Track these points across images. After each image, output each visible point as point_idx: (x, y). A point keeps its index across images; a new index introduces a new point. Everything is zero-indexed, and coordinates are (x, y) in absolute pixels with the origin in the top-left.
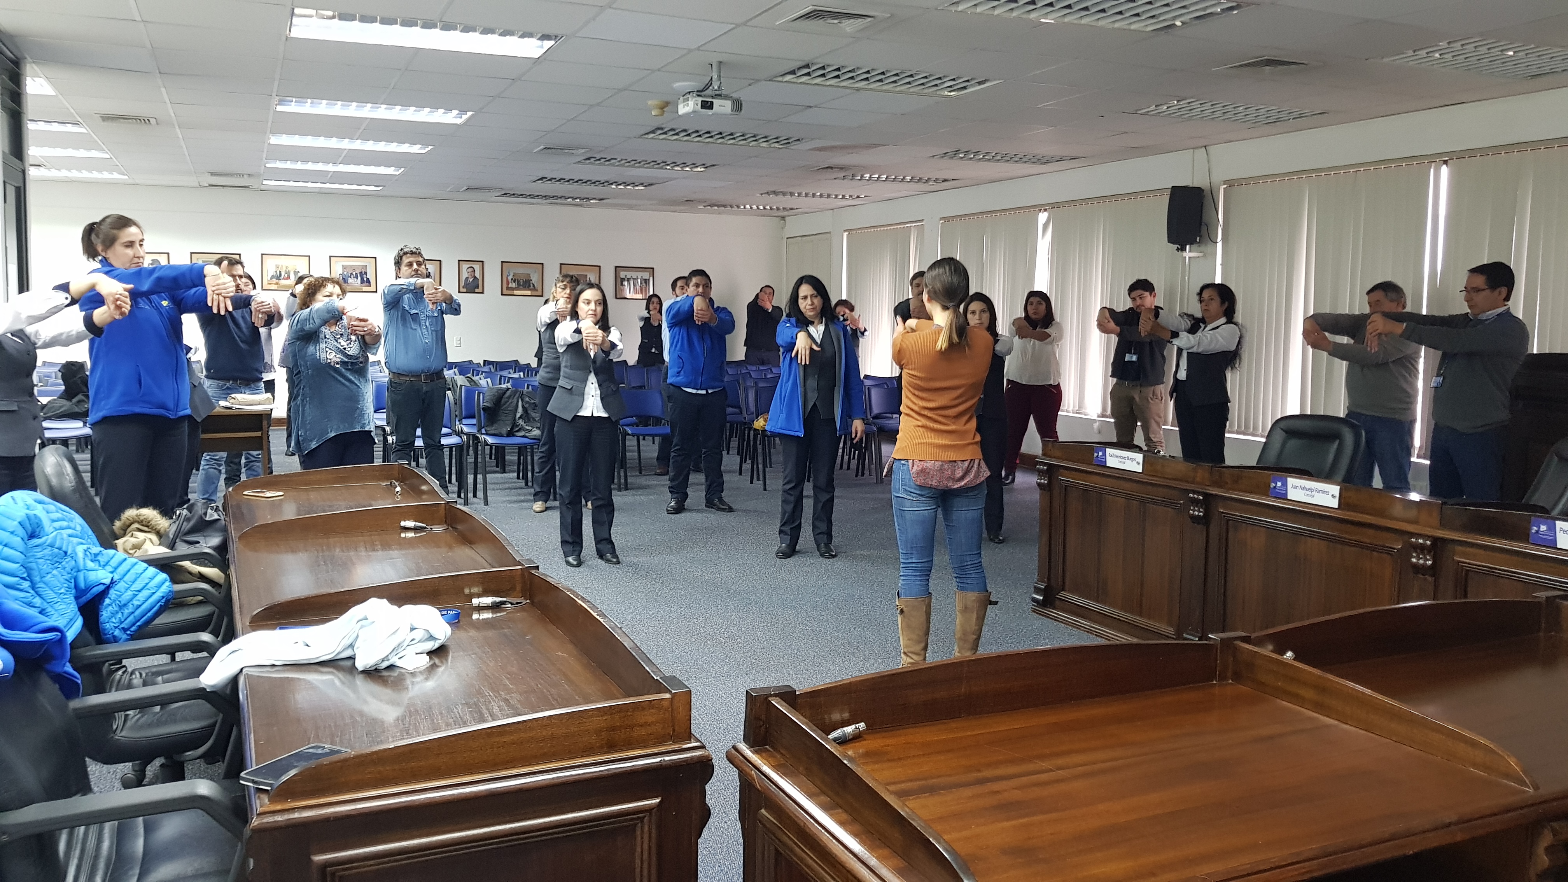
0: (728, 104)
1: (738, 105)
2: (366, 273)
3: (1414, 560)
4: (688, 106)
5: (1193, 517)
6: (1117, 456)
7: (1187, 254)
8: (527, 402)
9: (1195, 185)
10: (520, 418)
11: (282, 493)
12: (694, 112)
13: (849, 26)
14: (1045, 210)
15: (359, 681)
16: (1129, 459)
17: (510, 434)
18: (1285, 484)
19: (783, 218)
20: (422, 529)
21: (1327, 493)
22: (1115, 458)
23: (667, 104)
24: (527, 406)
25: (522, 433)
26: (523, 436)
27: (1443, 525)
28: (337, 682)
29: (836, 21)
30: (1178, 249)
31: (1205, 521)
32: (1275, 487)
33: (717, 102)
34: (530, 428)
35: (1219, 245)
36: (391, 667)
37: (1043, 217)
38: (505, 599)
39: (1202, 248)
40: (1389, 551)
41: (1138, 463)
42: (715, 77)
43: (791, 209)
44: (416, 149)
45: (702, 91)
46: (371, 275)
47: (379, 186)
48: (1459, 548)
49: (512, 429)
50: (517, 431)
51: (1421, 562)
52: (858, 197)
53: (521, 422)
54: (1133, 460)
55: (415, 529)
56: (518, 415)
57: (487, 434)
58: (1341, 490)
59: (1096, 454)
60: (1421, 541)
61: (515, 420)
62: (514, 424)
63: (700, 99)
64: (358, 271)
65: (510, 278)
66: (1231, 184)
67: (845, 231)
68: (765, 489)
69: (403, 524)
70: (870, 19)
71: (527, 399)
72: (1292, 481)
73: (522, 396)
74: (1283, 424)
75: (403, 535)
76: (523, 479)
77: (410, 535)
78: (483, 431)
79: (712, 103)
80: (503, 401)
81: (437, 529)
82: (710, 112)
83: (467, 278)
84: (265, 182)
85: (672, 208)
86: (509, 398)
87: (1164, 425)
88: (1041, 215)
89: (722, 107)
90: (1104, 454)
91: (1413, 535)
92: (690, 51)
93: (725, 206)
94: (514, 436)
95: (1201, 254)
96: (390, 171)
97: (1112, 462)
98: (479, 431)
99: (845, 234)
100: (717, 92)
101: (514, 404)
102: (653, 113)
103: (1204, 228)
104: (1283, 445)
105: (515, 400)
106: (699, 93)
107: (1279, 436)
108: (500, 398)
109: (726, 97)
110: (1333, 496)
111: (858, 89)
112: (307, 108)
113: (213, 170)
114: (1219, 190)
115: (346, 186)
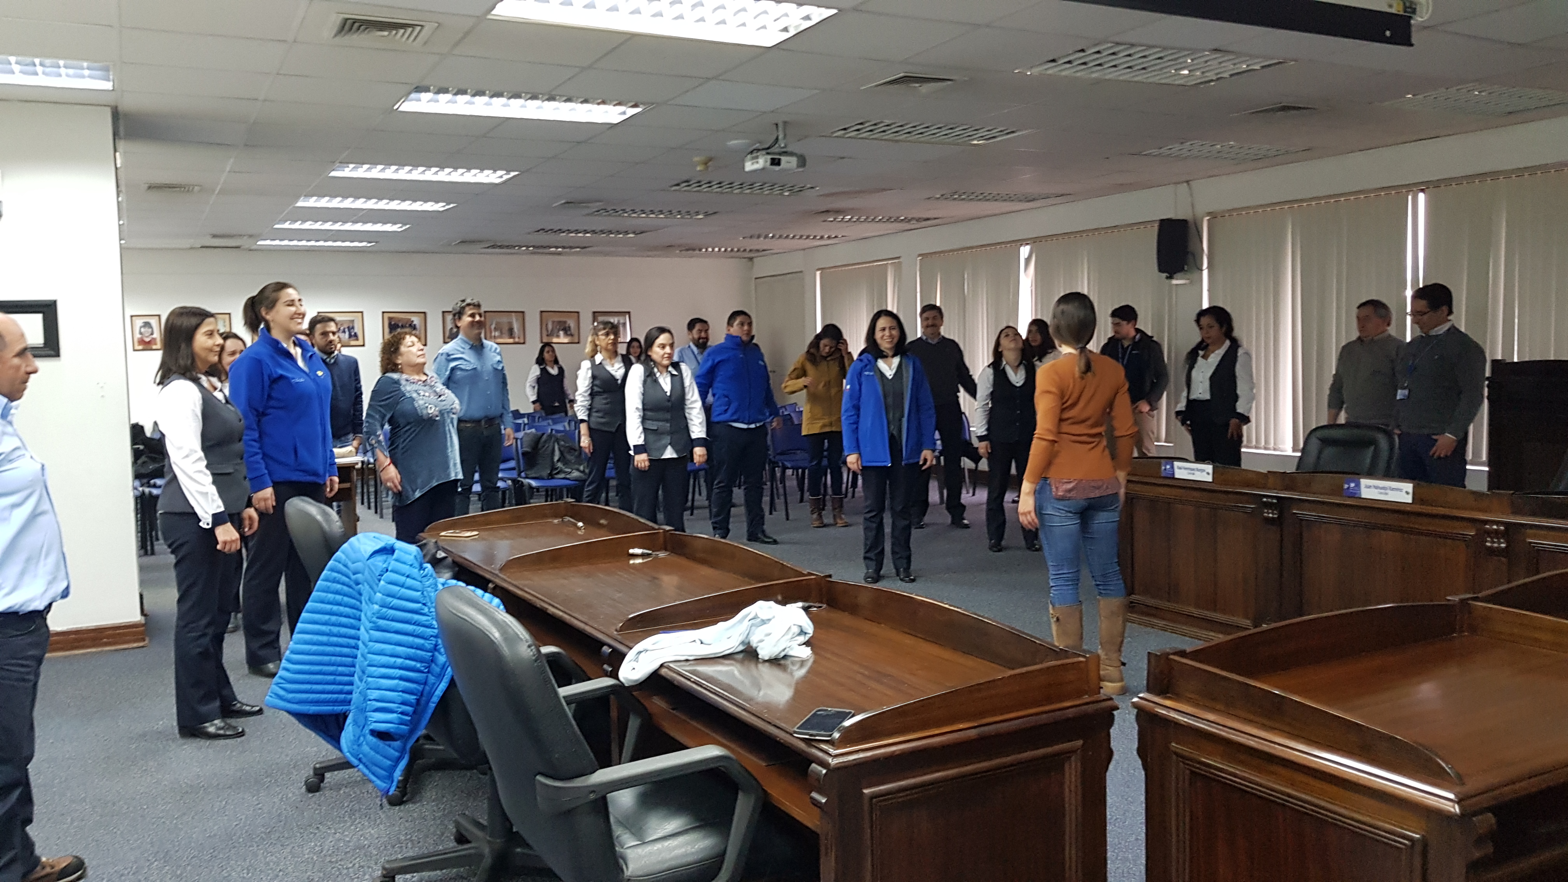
0: (794, 160)
1: (802, 161)
3: (1488, 544)
4: (757, 162)
5: (1267, 519)
6: (1186, 469)
7: (1174, 282)
8: (563, 446)
10: (558, 461)
11: (476, 533)
12: (763, 169)
13: (926, 88)
14: (1027, 244)
16: (1198, 470)
17: (551, 476)
18: (1358, 485)
19: (751, 259)
20: (648, 555)
21: (1401, 490)
22: (1183, 470)
23: (710, 159)
24: (562, 449)
25: (562, 476)
26: (564, 478)
27: (1516, 512)
29: (917, 85)
30: (1167, 278)
31: (1276, 523)
32: (1349, 488)
33: (784, 159)
34: (569, 470)
35: (1205, 273)
36: (785, 657)
37: (1025, 251)
39: (1187, 277)
40: (1463, 538)
41: (1208, 474)
42: (781, 137)
43: (764, 250)
44: (439, 207)
45: (768, 148)
47: (370, 242)
48: (1529, 531)
49: (551, 471)
50: (558, 473)
51: (1496, 545)
52: (836, 237)
53: (560, 465)
55: (643, 556)
56: (556, 458)
57: (527, 478)
59: (1163, 468)
60: (1495, 527)
61: (553, 462)
62: (553, 468)
63: (769, 157)
66: (1213, 216)
67: (818, 270)
69: (631, 551)
70: (949, 83)
71: (562, 443)
72: (1364, 482)
73: (557, 440)
74: (1319, 434)
75: (631, 562)
77: (639, 561)
78: (523, 474)
79: (779, 160)
80: (540, 446)
81: (662, 554)
82: (777, 168)
84: (260, 243)
86: (545, 442)
88: (1022, 249)
89: (789, 163)
90: (1172, 467)
91: (1486, 522)
92: (765, 112)
94: (553, 478)
95: (1186, 282)
96: (396, 228)
97: (1179, 474)
98: (519, 475)
99: (818, 273)
100: (784, 150)
101: (550, 448)
102: (698, 168)
103: (1190, 257)
104: (1320, 452)
105: (551, 444)
106: (767, 150)
107: (1315, 443)
108: (537, 442)
109: (791, 154)
110: (1407, 493)
113: (215, 233)
114: (1202, 221)
115: (347, 244)
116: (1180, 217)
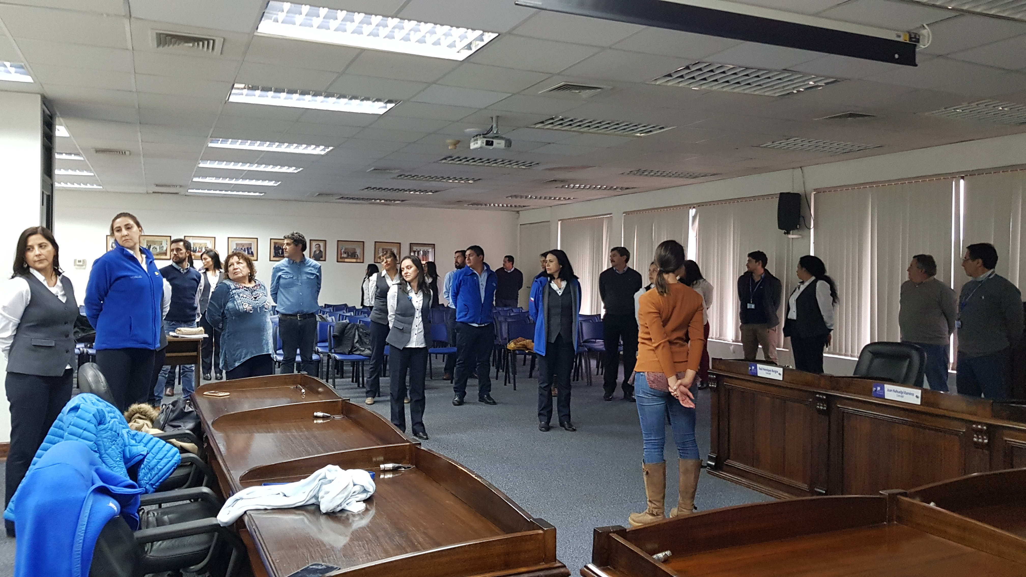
0: (503, 142)
1: (509, 143)
2: (251, 248)
3: (975, 439)
4: (477, 143)
5: (819, 410)
6: (764, 370)
7: (790, 236)
8: (361, 332)
9: (795, 192)
10: (357, 342)
11: (228, 394)
12: (481, 148)
13: (585, 94)
14: (694, 207)
15: (323, 520)
16: (773, 371)
17: (351, 353)
18: (883, 389)
19: (518, 212)
20: (327, 417)
21: (913, 394)
22: (763, 371)
23: (458, 142)
24: (361, 334)
25: (358, 352)
26: (359, 355)
27: (996, 416)
28: (306, 520)
29: (577, 91)
30: (785, 233)
31: (827, 413)
32: (876, 390)
33: (495, 141)
34: (363, 349)
35: (812, 231)
36: (343, 511)
37: (692, 212)
38: (400, 465)
39: (800, 233)
40: (957, 433)
41: (780, 374)
42: (494, 126)
43: (524, 206)
44: (292, 170)
45: (486, 134)
46: (254, 250)
47: (262, 193)
48: (1005, 432)
49: (351, 349)
50: (355, 351)
51: (980, 440)
52: (569, 199)
53: (357, 345)
54: (776, 372)
55: (323, 418)
56: (356, 341)
57: (335, 353)
58: (922, 393)
59: (750, 368)
60: (979, 427)
61: (353, 343)
62: (353, 347)
63: (485, 140)
64: (246, 247)
65: (343, 251)
66: (818, 191)
67: (559, 220)
68: (515, 390)
69: (315, 414)
70: (600, 90)
71: (361, 330)
72: (887, 387)
73: (358, 328)
74: (870, 349)
75: (315, 422)
76: (356, 382)
77: (320, 421)
78: (333, 351)
79: (492, 142)
80: (346, 331)
81: (337, 417)
82: (491, 147)
83: (315, 251)
84: (189, 191)
85: (448, 206)
86: (350, 329)
87: (778, 347)
88: (690, 210)
89: (499, 144)
90: (756, 368)
91: (974, 423)
92: (481, 109)
93: (481, 205)
94: (353, 354)
95: (800, 236)
96: (272, 183)
97: (761, 373)
98: (330, 351)
99: (559, 222)
100: (496, 135)
101: (353, 332)
102: (450, 148)
103: (802, 219)
104: (871, 362)
105: (353, 331)
106: (484, 135)
107: (868, 356)
108: (344, 329)
109: (502, 138)
110: (917, 397)
111: (582, 133)
112: (228, 145)
113: (158, 183)
114: (811, 194)
115: (241, 193)
116: (795, 191)
